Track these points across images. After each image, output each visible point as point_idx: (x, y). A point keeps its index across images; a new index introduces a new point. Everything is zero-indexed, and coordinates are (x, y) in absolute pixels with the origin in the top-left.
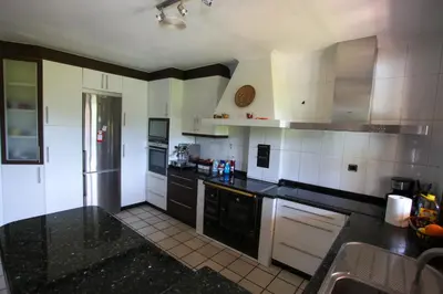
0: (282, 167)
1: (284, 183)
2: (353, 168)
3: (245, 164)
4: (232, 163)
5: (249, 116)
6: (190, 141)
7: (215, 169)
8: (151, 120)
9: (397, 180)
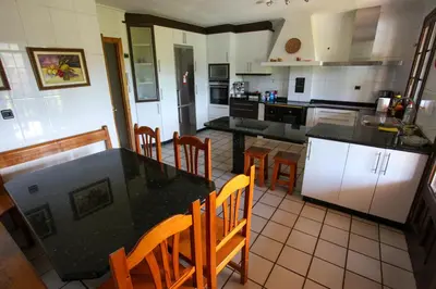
0: (313, 91)
1: (314, 101)
2: (357, 88)
3: (286, 91)
4: (276, 92)
5: (298, 59)
6: (240, 79)
7: (263, 98)
8: (210, 65)
9: (383, 92)
